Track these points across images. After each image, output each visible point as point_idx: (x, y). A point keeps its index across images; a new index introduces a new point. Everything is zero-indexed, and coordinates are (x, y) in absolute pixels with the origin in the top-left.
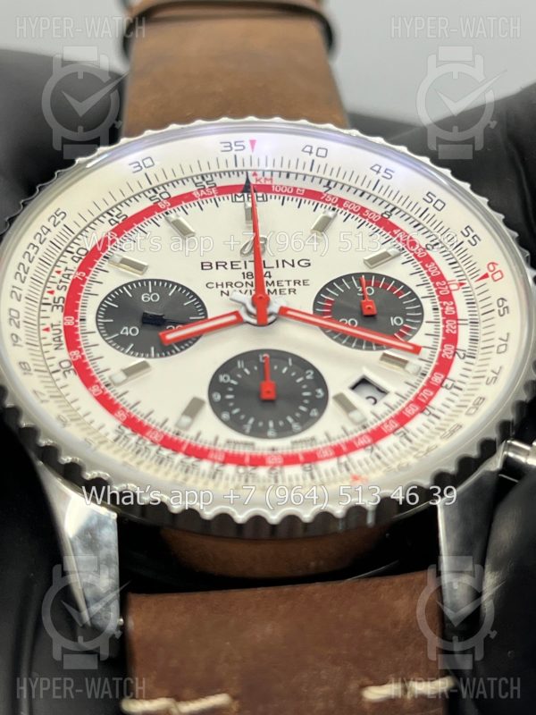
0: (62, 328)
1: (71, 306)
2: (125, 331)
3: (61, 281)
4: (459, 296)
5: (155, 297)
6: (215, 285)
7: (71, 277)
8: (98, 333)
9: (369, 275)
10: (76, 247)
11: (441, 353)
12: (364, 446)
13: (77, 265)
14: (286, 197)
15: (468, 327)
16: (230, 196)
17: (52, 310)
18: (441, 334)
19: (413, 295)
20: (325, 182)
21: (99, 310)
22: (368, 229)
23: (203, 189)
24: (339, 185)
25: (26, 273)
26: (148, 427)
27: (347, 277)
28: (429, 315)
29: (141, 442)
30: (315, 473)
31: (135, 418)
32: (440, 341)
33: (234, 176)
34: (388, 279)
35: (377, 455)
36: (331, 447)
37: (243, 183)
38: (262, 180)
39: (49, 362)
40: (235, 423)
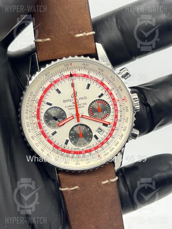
0: (37, 123)
1: (38, 117)
2: (50, 122)
3: (35, 110)
4: (118, 104)
5: (55, 111)
6: (67, 107)
7: (37, 108)
8: (45, 124)
9: (99, 100)
10: (36, 99)
11: (114, 121)
12: (100, 147)
13: (37, 104)
15: (120, 113)
16: (67, 78)
17: (34, 118)
18: (114, 115)
19: (108, 105)
20: (88, 71)
21: (44, 117)
22: (98, 85)
23: (61, 77)
24: (91, 72)
25: (28, 111)
26: (58, 147)
27: (95, 101)
28: (112, 110)
29: (58, 151)
30: (91, 154)
31: (56, 145)
32: (114, 117)
33: (68, 72)
34: (103, 101)
35: (103, 149)
36: (94, 148)
37: (70, 74)
38: (74, 72)
39: (37, 132)
40: (75, 143)
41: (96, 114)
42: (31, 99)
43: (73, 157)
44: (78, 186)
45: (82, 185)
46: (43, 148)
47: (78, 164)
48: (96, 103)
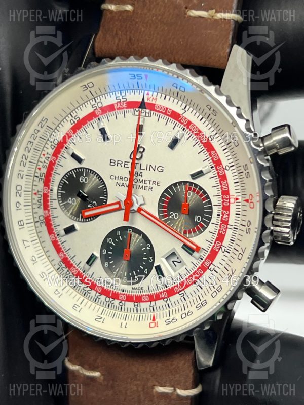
0: (42, 194)
1: (47, 182)
2: (70, 201)
3: (44, 162)
5: (86, 180)
6: (114, 178)
7: (49, 160)
8: (57, 201)
9: (191, 183)
11: (214, 246)
12: (164, 298)
13: (53, 151)
14: (161, 114)
15: (231, 231)
16: (132, 110)
17: (39, 181)
18: (217, 233)
19: (210, 202)
20: (184, 105)
21: (59, 185)
22: (198, 148)
23: (120, 102)
24: (191, 109)
25: (26, 160)
26: (72, 265)
27: (180, 183)
28: (214, 219)
29: (68, 273)
30: (139, 308)
31: (67, 258)
32: (215, 238)
33: (137, 94)
34: (201, 189)
35: (168, 305)
36: (149, 295)
37: (141, 100)
38: (151, 99)
39: (35, 215)
40: (110, 270)
41: (176, 217)
42: (39, 134)
43: (97, 300)
44: (100, 372)
45: (109, 374)
46: (37, 257)
47: (102, 320)
48: (182, 189)
